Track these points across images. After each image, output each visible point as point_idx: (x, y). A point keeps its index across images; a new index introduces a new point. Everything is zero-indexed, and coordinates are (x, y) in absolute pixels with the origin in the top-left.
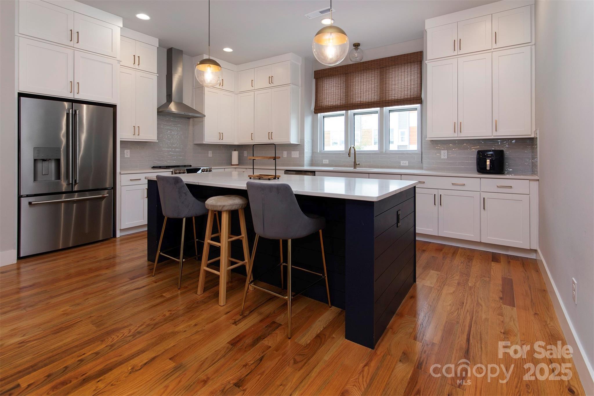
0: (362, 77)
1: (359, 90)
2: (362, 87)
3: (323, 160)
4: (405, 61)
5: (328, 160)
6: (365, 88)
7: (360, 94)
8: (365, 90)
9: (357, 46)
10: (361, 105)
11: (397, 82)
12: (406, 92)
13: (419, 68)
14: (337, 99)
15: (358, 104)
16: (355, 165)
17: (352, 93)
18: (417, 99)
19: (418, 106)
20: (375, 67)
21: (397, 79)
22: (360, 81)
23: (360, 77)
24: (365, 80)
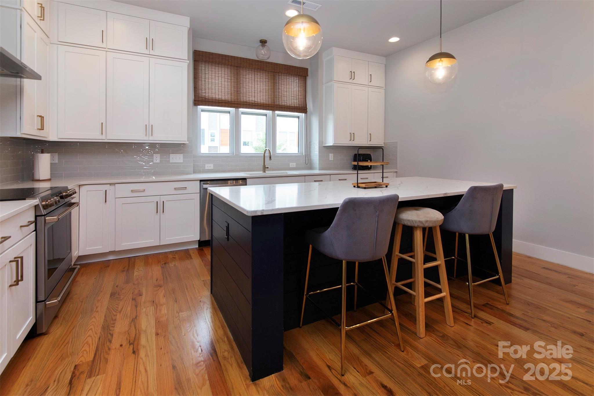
0: (256, 75)
1: (253, 89)
2: (256, 86)
3: (206, 165)
4: (295, 73)
5: (213, 165)
6: (259, 88)
7: (254, 93)
8: (259, 90)
9: (263, 43)
10: (256, 105)
11: (288, 89)
12: (295, 101)
13: (304, 82)
14: (226, 93)
15: (252, 103)
16: (265, 168)
17: (245, 90)
18: (303, 109)
19: (302, 115)
20: (270, 69)
21: (288, 86)
22: (253, 79)
23: (253, 75)
24: (259, 80)
